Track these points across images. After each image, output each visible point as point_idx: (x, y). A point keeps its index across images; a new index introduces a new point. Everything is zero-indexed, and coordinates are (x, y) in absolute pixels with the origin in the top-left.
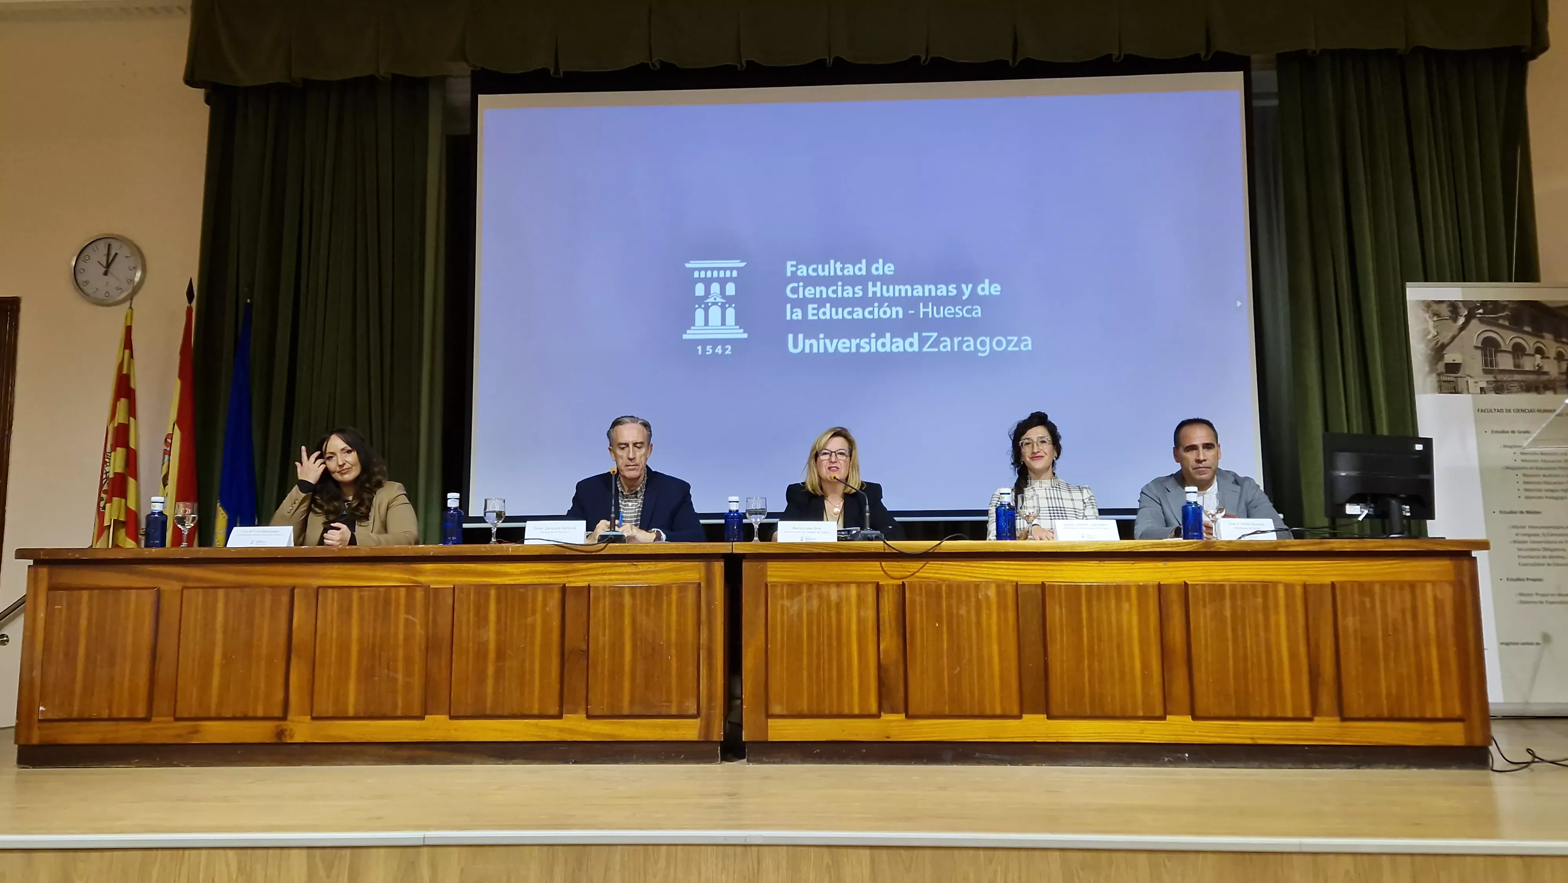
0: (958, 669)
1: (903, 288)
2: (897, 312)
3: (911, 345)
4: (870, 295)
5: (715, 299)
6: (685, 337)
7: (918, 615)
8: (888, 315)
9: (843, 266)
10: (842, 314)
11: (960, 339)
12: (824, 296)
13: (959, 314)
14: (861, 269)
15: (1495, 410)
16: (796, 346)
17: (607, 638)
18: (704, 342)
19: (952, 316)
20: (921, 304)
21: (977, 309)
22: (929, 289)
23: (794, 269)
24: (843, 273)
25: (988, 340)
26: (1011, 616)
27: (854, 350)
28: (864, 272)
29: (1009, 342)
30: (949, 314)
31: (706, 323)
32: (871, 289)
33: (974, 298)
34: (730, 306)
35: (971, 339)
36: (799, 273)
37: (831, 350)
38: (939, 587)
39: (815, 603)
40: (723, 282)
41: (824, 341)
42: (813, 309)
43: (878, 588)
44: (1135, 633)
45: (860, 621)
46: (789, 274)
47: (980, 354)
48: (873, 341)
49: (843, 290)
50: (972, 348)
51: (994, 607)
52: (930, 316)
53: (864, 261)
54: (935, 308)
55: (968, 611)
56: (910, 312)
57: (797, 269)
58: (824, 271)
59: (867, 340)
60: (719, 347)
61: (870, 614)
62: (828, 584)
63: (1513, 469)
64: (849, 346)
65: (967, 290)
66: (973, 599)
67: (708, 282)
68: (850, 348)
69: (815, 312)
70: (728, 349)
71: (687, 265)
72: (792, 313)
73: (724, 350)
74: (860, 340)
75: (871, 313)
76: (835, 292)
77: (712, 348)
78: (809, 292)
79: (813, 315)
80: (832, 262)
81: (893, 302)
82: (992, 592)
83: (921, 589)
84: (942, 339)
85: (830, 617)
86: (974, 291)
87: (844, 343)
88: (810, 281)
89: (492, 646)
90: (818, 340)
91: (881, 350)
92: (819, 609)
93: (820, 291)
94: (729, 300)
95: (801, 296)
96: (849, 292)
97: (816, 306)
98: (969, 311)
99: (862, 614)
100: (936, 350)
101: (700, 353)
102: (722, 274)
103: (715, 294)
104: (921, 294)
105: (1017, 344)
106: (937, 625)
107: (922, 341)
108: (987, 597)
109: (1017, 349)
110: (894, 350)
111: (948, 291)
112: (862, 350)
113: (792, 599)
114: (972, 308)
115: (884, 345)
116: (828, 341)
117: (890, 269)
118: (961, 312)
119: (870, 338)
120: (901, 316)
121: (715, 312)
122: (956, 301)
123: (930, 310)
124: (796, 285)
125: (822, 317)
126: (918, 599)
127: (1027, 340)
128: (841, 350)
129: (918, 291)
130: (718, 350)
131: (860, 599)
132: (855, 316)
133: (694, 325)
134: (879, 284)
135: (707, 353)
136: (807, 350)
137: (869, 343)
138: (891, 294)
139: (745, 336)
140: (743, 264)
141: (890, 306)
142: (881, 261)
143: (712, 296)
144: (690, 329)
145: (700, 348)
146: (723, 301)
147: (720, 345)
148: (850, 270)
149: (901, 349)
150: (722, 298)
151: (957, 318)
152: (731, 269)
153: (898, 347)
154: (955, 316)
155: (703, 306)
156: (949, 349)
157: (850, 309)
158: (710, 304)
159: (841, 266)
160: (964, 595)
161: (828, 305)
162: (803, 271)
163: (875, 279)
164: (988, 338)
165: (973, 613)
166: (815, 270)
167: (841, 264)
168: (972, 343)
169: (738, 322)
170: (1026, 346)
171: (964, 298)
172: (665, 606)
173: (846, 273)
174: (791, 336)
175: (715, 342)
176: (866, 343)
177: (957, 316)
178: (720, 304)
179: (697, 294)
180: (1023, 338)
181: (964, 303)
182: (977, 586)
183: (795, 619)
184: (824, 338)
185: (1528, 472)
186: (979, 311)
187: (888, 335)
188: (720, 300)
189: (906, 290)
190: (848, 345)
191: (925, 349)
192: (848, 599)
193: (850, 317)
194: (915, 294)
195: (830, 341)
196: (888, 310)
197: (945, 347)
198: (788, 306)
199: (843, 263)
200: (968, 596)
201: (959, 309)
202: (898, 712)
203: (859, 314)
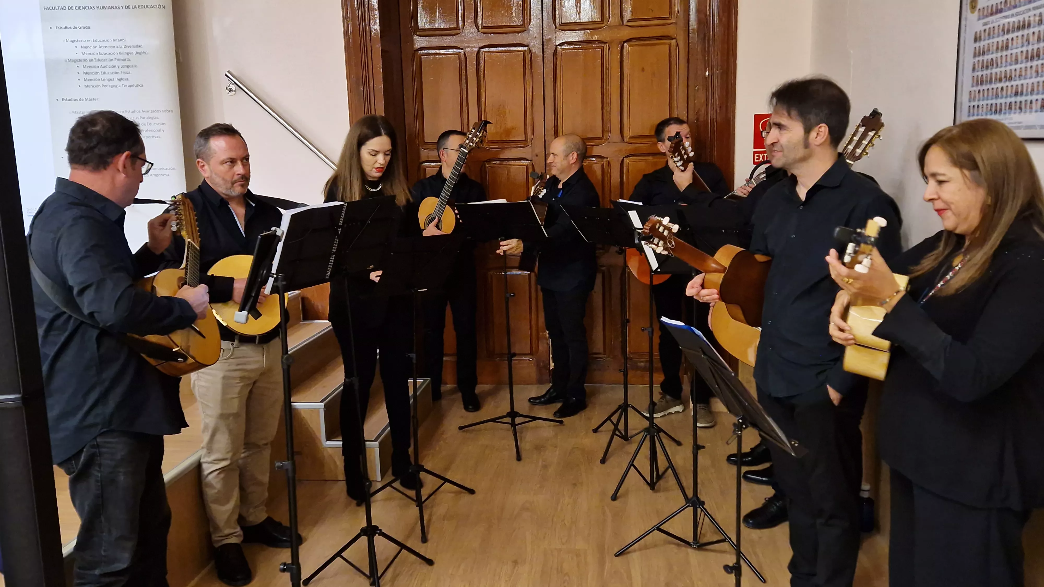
15: (59, 7)
63: (74, 61)
185: (88, 64)
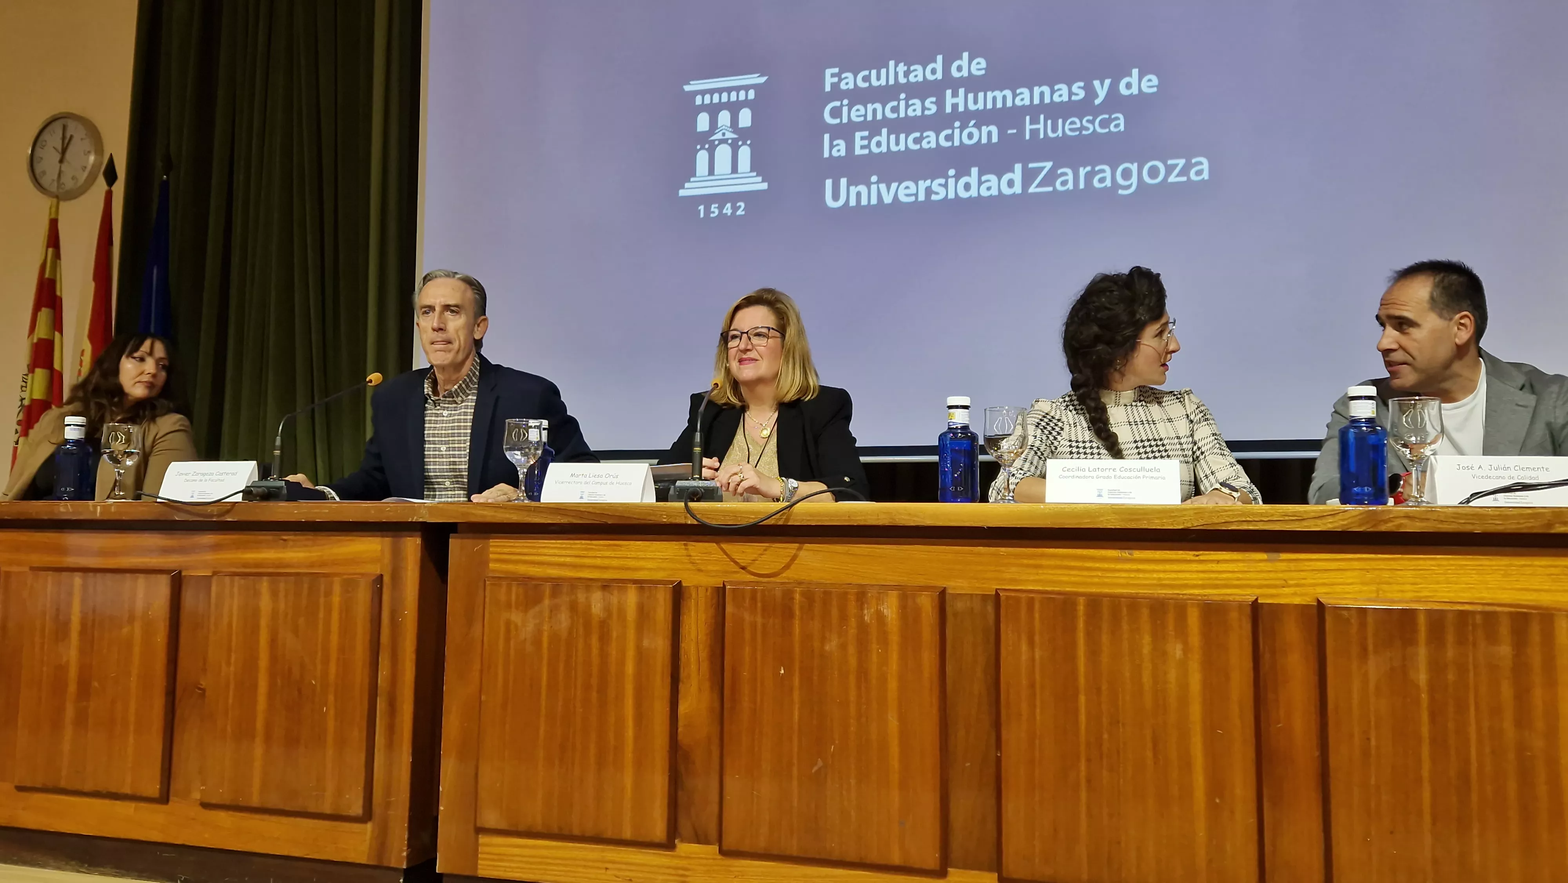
0: (820, 763)
1: (999, 94)
2: (990, 133)
3: (1011, 183)
4: (948, 110)
5: (724, 134)
6: (682, 193)
7: (747, 650)
8: (975, 139)
9: (909, 68)
10: (906, 142)
11: (1088, 168)
12: (879, 117)
13: (1087, 129)
14: (935, 70)
16: (836, 196)
17: (232, 668)
18: (708, 200)
19: (1077, 133)
20: (1028, 118)
21: (1117, 119)
22: (1041, 93)
23: (836, 80)
24: (908, 80)
25: (1134, 167)
26: (928, 658)
27: (922, 197)
28: (939, 75)
29: (1170, 169)
30: (1071, 130)
31: (711, 171)
32: (949, 101)
33: (1114, 101)
34: (744, 144)
35: (1107, 168)
36: (843, 86)
37: (888, 199)
38: (788, 595)
39: (564, 619)
40: (734, 108)
41: (878, 187)
42: (862, 138)
43: (678, 593)
44: (1196, 710)
45: (642, 656)
46: (828, 88)
47: (1121, 192)
48: (951, 182)
49: (907, 106)
50: (1108, 183)
51: (894, 638)
52: (1042, 136)
53: (940, 58)
54: (1049, 122)
55: (843, 647)
56: (1010, 132)
57: (840, 80)
58: (879, 79)
59: (942, 181)
60: (729, 205)
61: (659, 644)
62: (588, 584)
64: (915, 192)
65: (1102, 90)
66: (853, 622)
67: (713, 111)
68: (916, 195)
69: (866, 142)
70: (740, 207)
71: (687, 88)
72: (832, 147)
73: (735, 208)
74: (932, 183)
75: (949, 138)
76: (895, 110)
77: (718, 208)
78: (857, 113)
79: (862, 147)
80: (892, 63)
81: (983, 118)
82: (890, 609)
83: (754, 598)
84: (1059, 172)
85: (588, 646)
86: (1113, 89)
87: (907, 188)
88: (858, 97)
89: (73, 673)
90: (868, 185)
91: (963, 194)
92: (570, 633)
93: (875, 110)
94: (743, 135)
95: (845, 120)
96: (916, 108)
97: (866, 133)
98: (1104, 124)
99: (646, 643)
100: (1050, 189)
101: (702, 215)
102: (733, 97)
103: (724, 127)
104: (1027, 102)
105: (1184, 171)
106: (782, 672)
107: (1028, 177)
108: (880, 618)
109: (1184, 179)
110: (984, 193)
111: (1071, 94)
112: (934, 197)
113: (526, 611)
114: (1110, 117)
115: (967, 187)
116: (883, 187)
117: (979, 66)
118: (1092, 126)
119: (947, 177)
120: (995, 139)
121: (723, 153)
122: (1084, 108)
123: (1041, 126)
124: (837, 104)
125: (875, 150)
126: (747, 616)
127: (1201, 163)
128: (903, 199)
129: (1024, 97)
130: (727, 209)
131: (643, 614)
132: (925, 145)
133: (694, 175)
134: (961, 91)
135: (712, 215)
136: (853, 202)
137: (946, 186)
138: (980, 106)
139: (764, 186)
140: (763, 80)
141: (978, 126)
142: (966, 55)
143: (719, 130)
144: (689, 181)
145: (702, 208)
146: (735, 136)
147: (729, 202)
148: (918, 74)
149: (994, 192)
150: (733, 132)
151: (1084, 135)
152: (747, 88)
153: (989, 189)
154: (1081, 132)
155: (707, 146)
156: (1070, 186)
157: (917, 135)
158: (717, 143)
159: (906, 68)
160: (835, 612)
161: (884, 131)
162: (848, 82)
163: (954, 84)
164: (1136, 165)
165: (852, 650)
166: (866, 79)
167: (905, 65)
168: (1108, 174)
169: (755, 166)
170: (1199, 173)
171: (1097, 102)
172: (321, 615)
173: (912, 78)
174: (829, 183)
175: (722, 199)
176: (940, 185)
177: (1084, 132)
178: (730, 141)
179: (699, 129)
180: (1194, 161)
181: (1096, 111)
182: (861, 595)
183: (529, 648)
184: (878, 183)
186: (1122, 121)
187: (975, 171)
188: (730, 135)
189: (1004, 98)
190: (913, 190)
191: (1032, 189)
192: (622, 612)
193: (917, 147)
194: (1018, 102)
195: (886, 185)
196: (975, 131)
197: (1064, 183)
198: (827, 137)
199: (908, 64)
200: (844, 617)
201: (1088, 121)
202: (707, 842)
203: (930, 140)
